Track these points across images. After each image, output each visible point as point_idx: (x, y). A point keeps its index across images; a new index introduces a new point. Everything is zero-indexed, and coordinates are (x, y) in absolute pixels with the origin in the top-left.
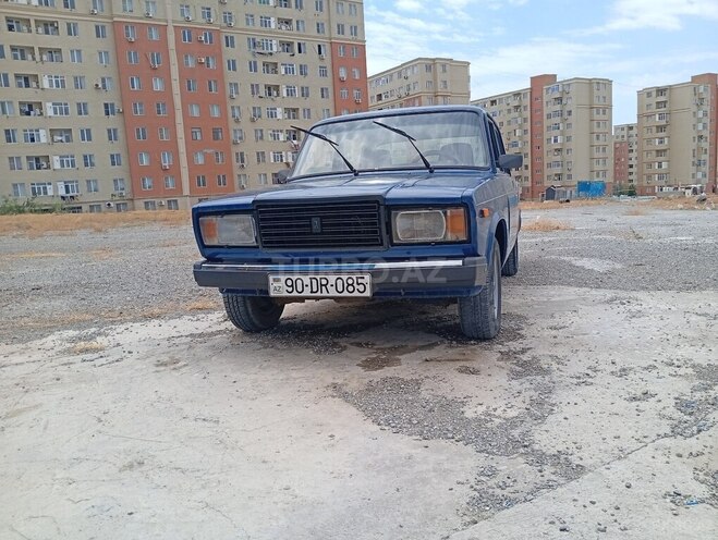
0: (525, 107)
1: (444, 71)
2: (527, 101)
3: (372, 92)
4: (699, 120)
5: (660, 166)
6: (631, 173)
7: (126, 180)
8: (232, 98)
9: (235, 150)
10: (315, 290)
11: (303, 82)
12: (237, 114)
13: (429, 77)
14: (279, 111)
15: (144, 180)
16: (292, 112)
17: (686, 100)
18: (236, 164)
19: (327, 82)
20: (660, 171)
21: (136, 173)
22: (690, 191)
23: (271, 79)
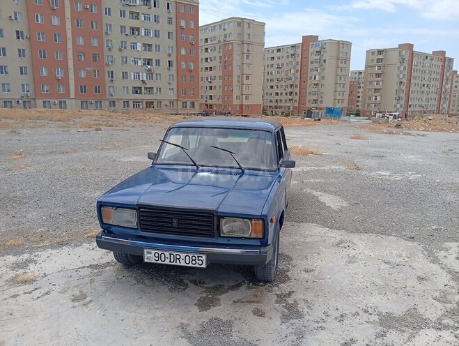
0: (298, 55)
1: (249, 27)
2: (299, 52)
3: (202, 36)
4: (401, 72)
5: (376, 99)
6: (358, 101)
7: (30, 86)
8: (107, 33)
9: (107, 69)
10: (172, 261)
11: (156, 27)
12: (110, 45)
13: (239, 29)
14: (139, 45)
15: (43, 86)
16: (148, 47)
17: (394, 59)
18: (108, 79)
19: (172, 28)
20: (376, 102)
21: (38, 81)
22: (392, 117)
23: (135, 23)
